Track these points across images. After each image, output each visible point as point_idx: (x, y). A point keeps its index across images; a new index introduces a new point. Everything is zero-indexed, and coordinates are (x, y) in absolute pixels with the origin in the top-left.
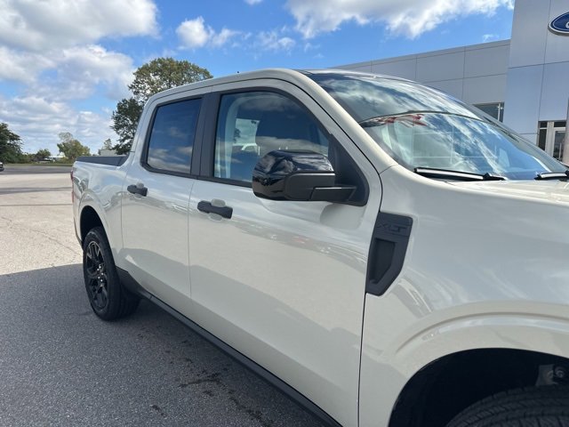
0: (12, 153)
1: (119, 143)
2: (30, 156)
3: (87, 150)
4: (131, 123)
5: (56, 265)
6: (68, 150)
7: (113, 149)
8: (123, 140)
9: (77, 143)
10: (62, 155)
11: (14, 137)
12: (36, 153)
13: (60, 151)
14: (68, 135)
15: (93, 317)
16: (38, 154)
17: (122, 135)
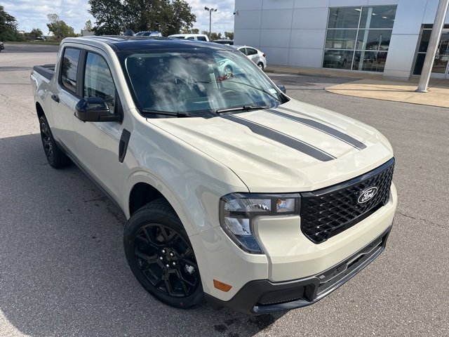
0: (11, 33)
1: (96, 25)
2: (26, 34)
3: (71, 30)
4: (105, 7)
5: (33, 133)
6: (56, 29)
7: (92, 30)
8: (100, 23)
9: (63, 23)
10: (51, 34)
11: (11, 18)
12: (30, 32)
13: (50, 30)
14: (55, 16)
15: (49, 165)
16: (32, 33)
17: (98, 18)
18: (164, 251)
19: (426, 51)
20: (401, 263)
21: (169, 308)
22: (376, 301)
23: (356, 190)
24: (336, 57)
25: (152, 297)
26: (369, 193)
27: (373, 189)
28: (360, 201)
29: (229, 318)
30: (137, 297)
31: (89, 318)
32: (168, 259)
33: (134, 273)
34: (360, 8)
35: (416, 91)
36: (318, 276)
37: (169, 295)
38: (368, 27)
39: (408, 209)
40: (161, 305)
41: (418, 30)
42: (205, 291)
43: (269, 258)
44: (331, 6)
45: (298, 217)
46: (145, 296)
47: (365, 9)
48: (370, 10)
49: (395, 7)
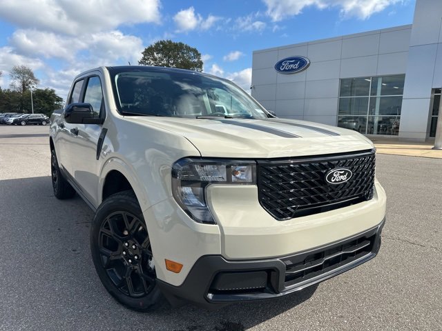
18: (126, 244)
19: (437, 114)
20: (405, 284)
21: (129, 312)
22: (370, 318)
23: (325, 167)
24: (350, 124)
25: (113, 299)
26: (341, 174)
27: (346, 172)
28: (330, 179)
29: (193, 324)
30: (99, 300)
31: (42, 316)
32: (131, 253)
33: (98, 272)
34: (369, 78)
35: (433, 149)
36: (283, 260)
37: (130, 296)
38: (379, 95)
39: (416, 239)
40: (122, 309)
41: (429, 94)
42: (158, 277)
43: (221, 228)
44: (342, 77)
45: (255, 187)
46: (108, 299)
47: (375, 79)
48: (380, 81)
49: (403, 76)
